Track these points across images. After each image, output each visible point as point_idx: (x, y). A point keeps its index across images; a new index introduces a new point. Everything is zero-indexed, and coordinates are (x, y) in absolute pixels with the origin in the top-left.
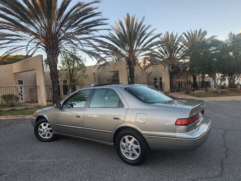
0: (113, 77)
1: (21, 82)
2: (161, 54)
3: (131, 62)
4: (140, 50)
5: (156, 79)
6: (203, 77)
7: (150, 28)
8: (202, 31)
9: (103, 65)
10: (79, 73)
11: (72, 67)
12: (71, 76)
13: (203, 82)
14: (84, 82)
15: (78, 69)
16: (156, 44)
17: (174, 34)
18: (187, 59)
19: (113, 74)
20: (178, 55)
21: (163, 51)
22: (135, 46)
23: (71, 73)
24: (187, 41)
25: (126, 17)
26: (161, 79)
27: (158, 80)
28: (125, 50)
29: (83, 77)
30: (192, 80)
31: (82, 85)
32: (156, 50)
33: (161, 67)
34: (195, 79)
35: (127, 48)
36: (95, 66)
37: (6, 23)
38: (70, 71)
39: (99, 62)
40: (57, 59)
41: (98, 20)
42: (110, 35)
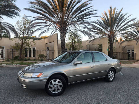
0: (99, 48)
1: (48, 48)
2: (135, 33)
3: (111, 39)
4: (118, 31)
5: (129, 50)
7: (127, 15)
9: (92, 40)
10: (78, 44)
11: (74, 41)
12: (73, 46)
15: (78, 42)
16: (130, 26)
19: (98, 46)
21: (136, 31)
22: (114, 28)
25: (109, 9)
27: (131, 51)
28: (108, 31)
29: (80, 47)
32: (131, 30)
33: (134, 42)
35: (109, 29)
36: (87, 40)
37: (42, 17)
38: (73, 43)
39: (90, 38)
40: (65, 36)
41: (91, 11)
42: (97, 21)
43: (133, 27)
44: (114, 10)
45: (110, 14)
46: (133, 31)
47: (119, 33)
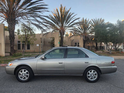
0: (52, 41)
2: (79, 30)
4: (67, 27)
5: (76, 43)
6: (101, 44)
8: (102, 19)
12: (27, 38)
13: (101, 46)
14: (34, 43)
17: (87, 20)
18: (93, 33)
19: (52, 39)
20: (88, 31)
21: (80, 28)
23: (26, 37)
24: (93, 24)
26: (79, 43)
28: (59, 26)
29: (34, 40)
30: (95, 45)
31: (33, 44)
33: (79, 37)
34: (97, 44)
36: (41, 34)
39: (42, 32)
41: (42, 5)
42: (50, 16)
43: (78, 24)
44: (64, 8)
45: (61, 12)
46: (78, 28)
47: (68, 29)
